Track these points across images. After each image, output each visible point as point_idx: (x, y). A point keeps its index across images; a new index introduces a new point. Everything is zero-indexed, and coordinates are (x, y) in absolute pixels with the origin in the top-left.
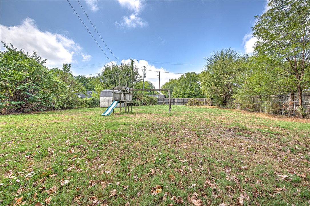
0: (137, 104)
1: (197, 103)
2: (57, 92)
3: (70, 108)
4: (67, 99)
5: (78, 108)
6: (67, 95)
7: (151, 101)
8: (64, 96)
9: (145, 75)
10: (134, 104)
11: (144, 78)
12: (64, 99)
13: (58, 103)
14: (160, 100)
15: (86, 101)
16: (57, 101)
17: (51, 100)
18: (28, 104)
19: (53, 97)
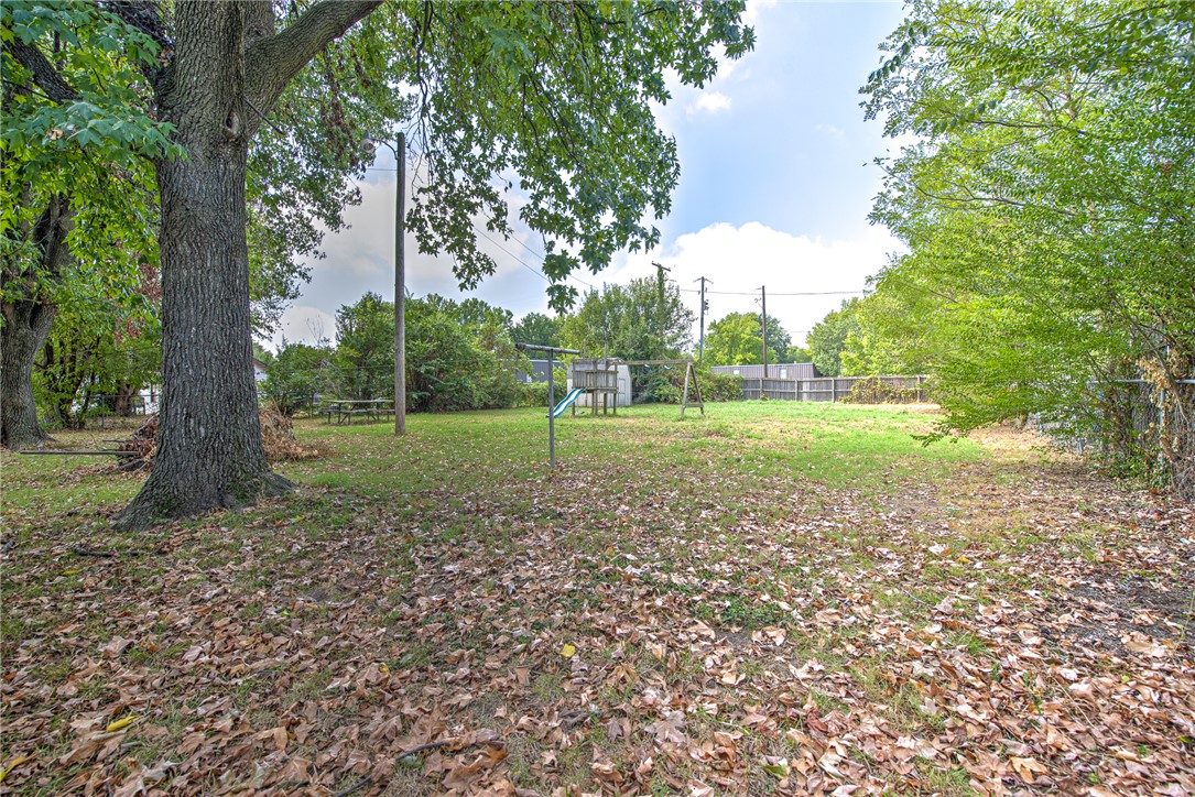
0: (671, 399)
1: (886, 393)
2: (477, 373)
3: (501, 408)
4: (494, 386)
5: (518, 407)
6: (494, 378)
7: (719, 388)
8: (489, 380)
9: (705, 306)
10: (663, 398)
11: (703, 313)
12: (488, 387)
13: (478, 393)
14: (750, 384)
15: (536, 390)
16: (477, 390)
17: (466, 388)
18: (432, 397)
19: (470, 384)
